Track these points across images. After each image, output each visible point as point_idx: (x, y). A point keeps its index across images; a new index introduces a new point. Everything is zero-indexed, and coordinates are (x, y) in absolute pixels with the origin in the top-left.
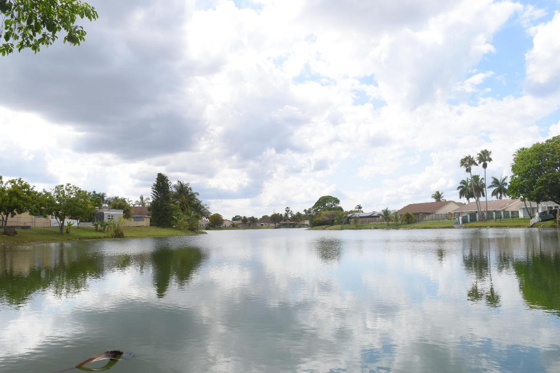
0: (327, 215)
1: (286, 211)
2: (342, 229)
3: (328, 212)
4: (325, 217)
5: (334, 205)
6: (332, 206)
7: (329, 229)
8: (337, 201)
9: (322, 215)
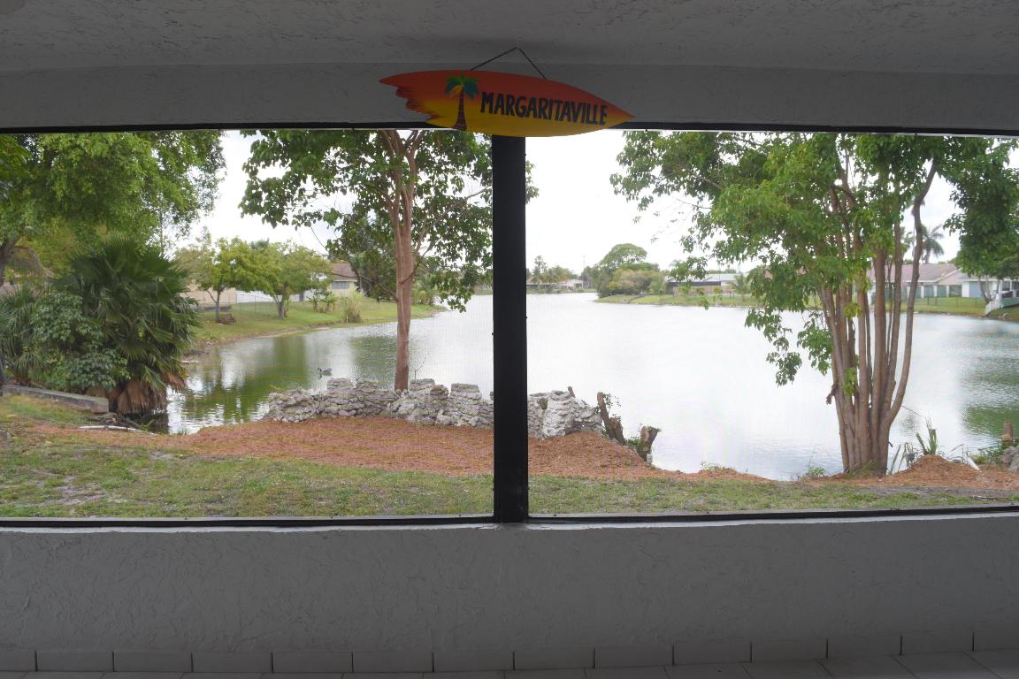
0: (630, 278)
1: (536, 263)
2: (661, 303)
3: (631, 273)
4: (627, 282)
5: (638, 259)
6: (633, 260)
7: (640, 304)
8: (643, 253)
9: (622, 277)
